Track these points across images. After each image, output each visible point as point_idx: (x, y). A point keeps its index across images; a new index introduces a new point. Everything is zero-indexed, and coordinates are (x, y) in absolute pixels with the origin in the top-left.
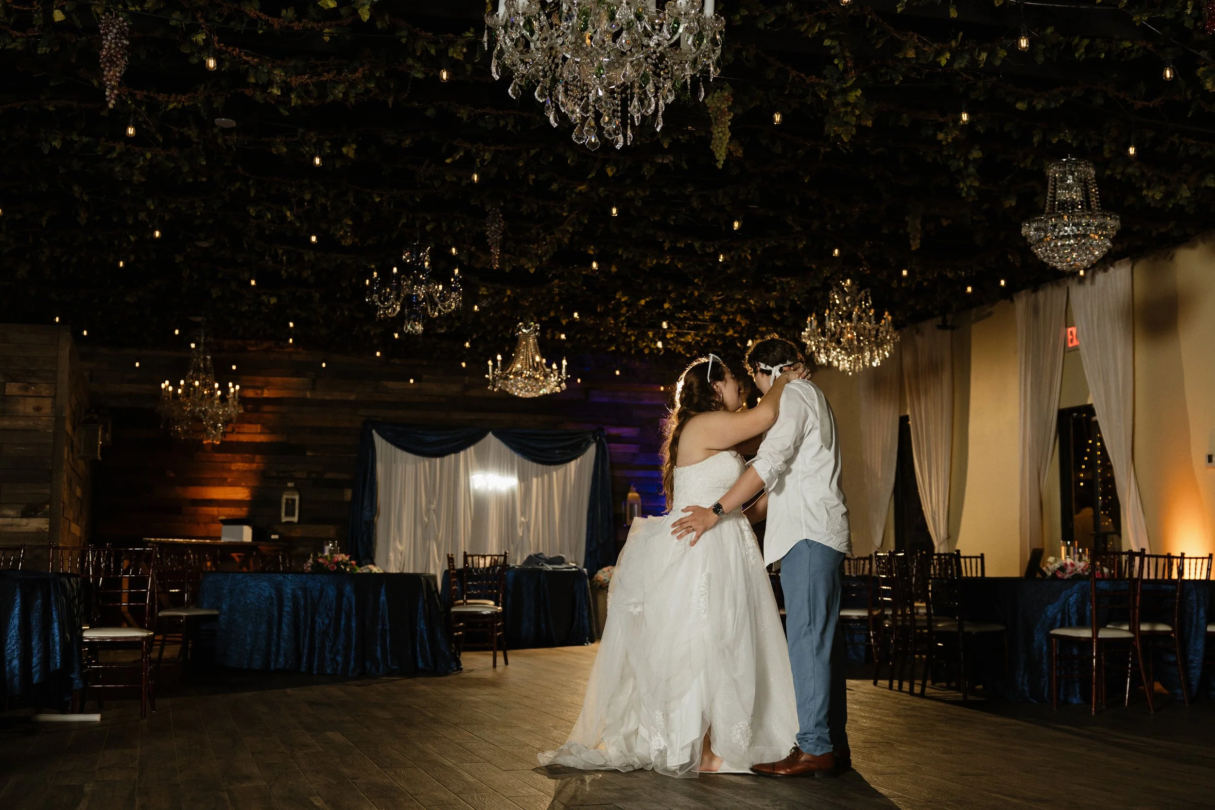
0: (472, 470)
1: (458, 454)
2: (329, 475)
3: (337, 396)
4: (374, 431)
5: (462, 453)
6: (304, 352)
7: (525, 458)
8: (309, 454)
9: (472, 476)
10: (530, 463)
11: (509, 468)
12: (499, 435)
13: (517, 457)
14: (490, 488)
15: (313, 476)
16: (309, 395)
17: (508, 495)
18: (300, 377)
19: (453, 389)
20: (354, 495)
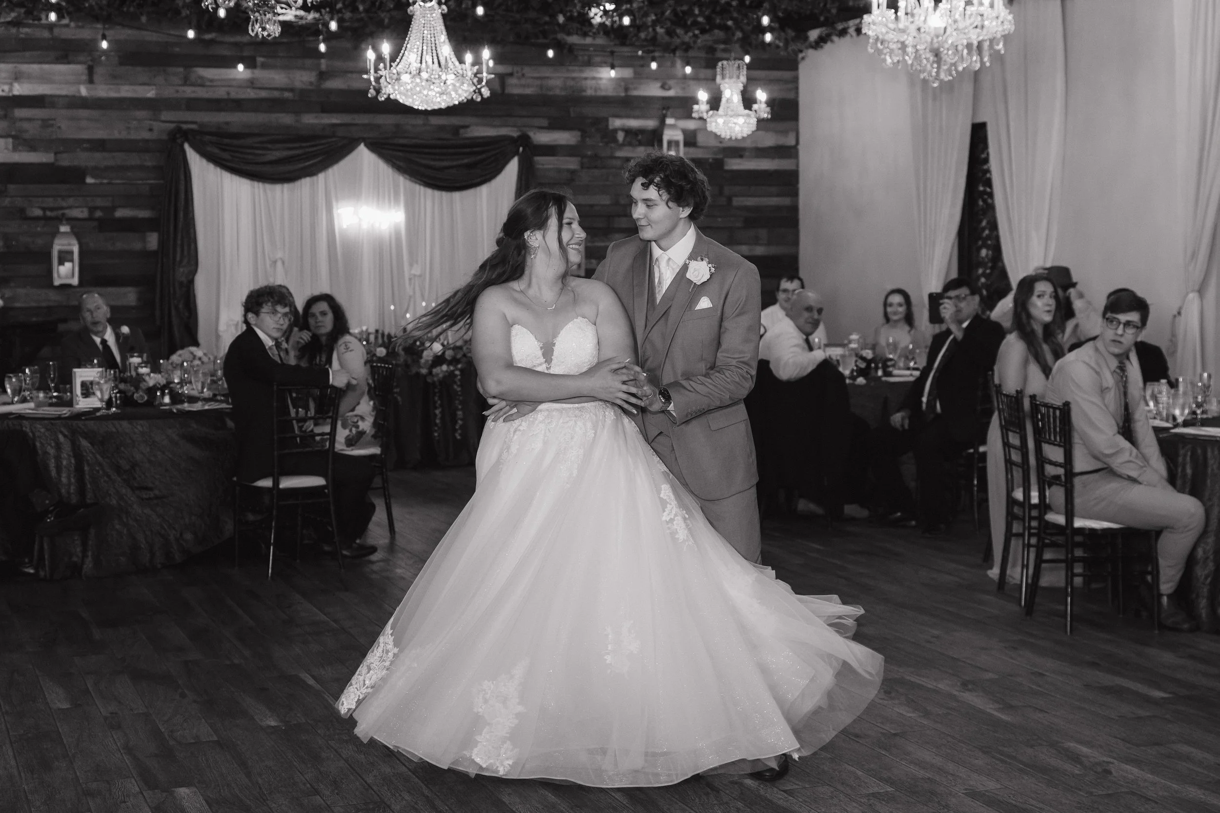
0: (337, 200)
1: (315, 178)
2: (120, 213)
3: (126, 91)
4: (187, 146)
5: (321, 176)
6: (73, 24)
7: (416, 183)
8: (89, 180)
9: (338, 209)
10: (422, 188)
11: (392, 198)
12: (376, 147)
13: (403, 181)
14: (365, 226)
15: (98, 214)
16: (84, 91)
17: (390, 237)
18: (69, 63)
19: (303, 78)
20: (162, 243)
